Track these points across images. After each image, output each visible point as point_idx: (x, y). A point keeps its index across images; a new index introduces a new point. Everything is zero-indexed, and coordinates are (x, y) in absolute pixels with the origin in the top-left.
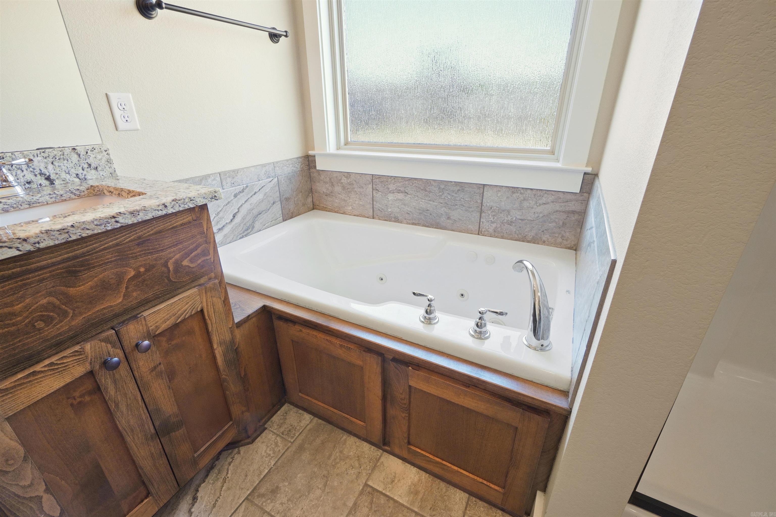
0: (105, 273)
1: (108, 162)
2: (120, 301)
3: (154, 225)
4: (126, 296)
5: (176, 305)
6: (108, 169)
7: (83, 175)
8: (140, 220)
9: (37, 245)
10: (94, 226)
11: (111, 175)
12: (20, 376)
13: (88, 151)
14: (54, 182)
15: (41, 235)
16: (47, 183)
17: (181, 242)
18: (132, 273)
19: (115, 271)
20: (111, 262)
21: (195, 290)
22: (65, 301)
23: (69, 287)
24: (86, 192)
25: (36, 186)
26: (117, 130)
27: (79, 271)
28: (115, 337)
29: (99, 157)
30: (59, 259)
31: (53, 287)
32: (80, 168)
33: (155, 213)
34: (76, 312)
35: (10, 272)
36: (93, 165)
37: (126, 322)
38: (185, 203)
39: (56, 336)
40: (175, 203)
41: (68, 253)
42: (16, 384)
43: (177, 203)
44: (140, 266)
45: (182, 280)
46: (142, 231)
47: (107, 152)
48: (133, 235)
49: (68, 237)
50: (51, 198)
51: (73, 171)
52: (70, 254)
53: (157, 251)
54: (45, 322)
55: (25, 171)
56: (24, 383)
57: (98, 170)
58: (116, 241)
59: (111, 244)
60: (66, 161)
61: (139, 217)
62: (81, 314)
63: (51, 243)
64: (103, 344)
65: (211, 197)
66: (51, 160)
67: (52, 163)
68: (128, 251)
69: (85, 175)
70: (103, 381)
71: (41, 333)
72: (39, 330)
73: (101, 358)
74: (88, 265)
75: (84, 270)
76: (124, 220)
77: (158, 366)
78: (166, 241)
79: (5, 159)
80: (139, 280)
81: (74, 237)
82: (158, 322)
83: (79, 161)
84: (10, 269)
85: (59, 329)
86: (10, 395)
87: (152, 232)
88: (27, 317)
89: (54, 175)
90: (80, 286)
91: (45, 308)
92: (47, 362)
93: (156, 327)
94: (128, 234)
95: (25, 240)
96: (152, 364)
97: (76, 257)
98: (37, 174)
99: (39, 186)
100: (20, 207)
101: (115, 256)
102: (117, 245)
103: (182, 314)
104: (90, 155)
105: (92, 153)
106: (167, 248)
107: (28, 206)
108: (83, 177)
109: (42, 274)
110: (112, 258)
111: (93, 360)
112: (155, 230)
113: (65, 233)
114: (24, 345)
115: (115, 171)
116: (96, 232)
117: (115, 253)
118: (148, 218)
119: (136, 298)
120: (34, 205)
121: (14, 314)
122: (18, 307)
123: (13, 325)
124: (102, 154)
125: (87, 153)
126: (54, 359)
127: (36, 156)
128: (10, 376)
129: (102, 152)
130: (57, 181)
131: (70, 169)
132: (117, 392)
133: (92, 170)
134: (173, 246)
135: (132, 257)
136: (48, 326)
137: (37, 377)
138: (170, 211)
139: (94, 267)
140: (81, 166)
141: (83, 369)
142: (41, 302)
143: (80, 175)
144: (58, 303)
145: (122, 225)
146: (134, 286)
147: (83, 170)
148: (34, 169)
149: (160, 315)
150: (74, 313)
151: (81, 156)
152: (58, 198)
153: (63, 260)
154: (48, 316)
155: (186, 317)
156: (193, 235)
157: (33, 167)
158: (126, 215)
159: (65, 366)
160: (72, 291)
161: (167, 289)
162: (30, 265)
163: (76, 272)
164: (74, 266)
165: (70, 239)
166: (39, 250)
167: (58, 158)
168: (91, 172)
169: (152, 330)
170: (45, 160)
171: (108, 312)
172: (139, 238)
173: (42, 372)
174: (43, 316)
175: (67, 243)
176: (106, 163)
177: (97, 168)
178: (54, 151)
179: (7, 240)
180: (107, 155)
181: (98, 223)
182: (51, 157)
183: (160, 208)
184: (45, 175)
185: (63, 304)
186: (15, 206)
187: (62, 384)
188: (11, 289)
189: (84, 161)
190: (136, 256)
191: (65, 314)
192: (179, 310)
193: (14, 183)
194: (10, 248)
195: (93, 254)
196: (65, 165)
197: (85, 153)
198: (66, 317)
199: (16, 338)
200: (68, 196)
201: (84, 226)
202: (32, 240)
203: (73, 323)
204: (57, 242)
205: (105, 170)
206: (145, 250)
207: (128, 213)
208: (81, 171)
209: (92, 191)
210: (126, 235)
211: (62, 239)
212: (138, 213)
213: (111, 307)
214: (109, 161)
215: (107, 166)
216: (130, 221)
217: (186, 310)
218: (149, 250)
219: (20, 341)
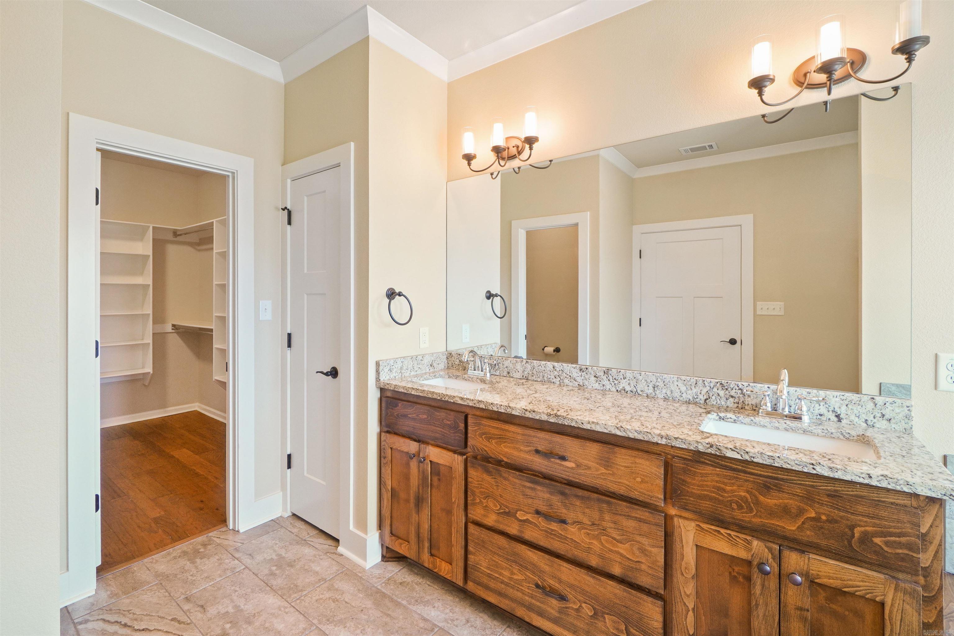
0: (790, 501)
1: (906, 417)
2: (793, 529)
3: (856, 489)
4: (800, 528)
5: (849, 573)
6: (904, 424)
7: (873, 422)
8: (837, 477)
9: (752, 459)
10: (794, 464)
11: (904, 430)
12: (713, 527)
13: (887, 403)
14: (842, 420)
15: (757, 454)
16: (836, 419)
17: (879, 518)
18: (813, 515)
19: (799, 504)
20: (798, 496)
21: (882, 576)
22: (755, 502)
23: (761, 495)
24: (855, 438)
25: (825, 419)
26: (936, 389)
27: (772, 489)
28: (777, 553)
29: (897, 410)
30: (766, 474)
31: (752, 489)
32: (872, 416)
33: (856, 478)
34: (758, 514)
35: (736, 466)
36: (887, 417)
37: (793, 550)
38: (897, 484)
39: (740, 520)
40: (884, 478)
41: (772, 473)
42: (709, 530)
43: (887, 479)
44: (824, 514)
45: (866, 554)
46: (841, 487)
47: (909, 408)
48: (831, 486)
49: (773, 462)
50: (823, 432)
51: (864, 417)
52: (774, 475)
53: (846, 511)
54: (738, 507)
55: (822, 406)
56: (711, 533)
57: (891, 422)
58: (812, 483)
59: (807, 483)
60: (860, 407)
61: (836, 474)
62: (760, 517)
63: (761, 462)
64: (766, 550)
65: (944, 493)
66: (846, 402)
67: (847, 405)
68: (816, 495)
69: (874, 423)
70: (755, 576)
71: (733, 512)
72: (733, 509)
73: (760, 559)
74: (780, 488)
75: (775, 490)
76: (821, 470)
77: (805, 610)
78: (860, 507)
79: (811, 394)
80: (817, 524)
81: (776, 465)
82: (820, 572)
83: (873, 409)
84: (736, 465)
85: (743, 517)
86: (703, 534)
87: (851, 493)
88: (730, 497)
89: (845, 415)
90: (768, 498)
91: (743, 498)
92: (729, 532)
93: (818, 575)
94: (826, 483)
95: (747, 453)
96: (800, 603)
97: (776, 479)
98: (830, 410)
99: (828, 420)
100: (797, 431)
101: (803, 493)
102: (813, 486)
103: (853, 587)
104: (888, 407)
105: (890, 405)
106: (858, 514)
107: (803, 432)
108: (872, 424)
109: (749, 477)
110: (800, 493)
111: (755, 555)
112: (855, 493)
113: (772, 459)
114: (721, 511)
115: (911, 428)
116: (794, 468)
117: (804, 491)
118: (845, 478)
119: (808, 536)
120: (807, 433)
121: (724, 490)
122: (728, 488)
123: (722, 496)
124: (902, 409)
125: (885, 404)
126: (732, 533)
127: (835, 397)
128: (710, 524)
129: (902, 407)
130: (845, 420)
131: (861, 413)
132: (761, 595)
133: (884, 421)
134: (867, 516)
135: (819, 503)
136: (739, 510)
137: (719, 535)
138: (874, 483)
139: (783, 492)
140: (874, 415)
141: (746, 556)
142: (741, 493)
143: (870, 421)
144: (750, 500)
145: (818, 473)
146: (810, 526)
147: (874, 417)
148: (829, 406)
149: (826, 568)
150: (756, 514)
151: (877, 406)
152: (829, 434)
153: (768, 476)
154: (741, 504)
155: (857, 593)
156: (900, 520)
157: (829, 404)
158: (824, 468)
159: (736, 543)
160: (761, 498)
161: (844, 551)
162: (748, 468)
163: (769, 487)
164: (770, 483)
165: (773, 465)
166: (753, 462)
167: (853, 403)
168: (882, 422)
169: (812, 574)
170: (842, 402)
171: (780, 530)
172: (836, 491)
173: (723, 535)
174: (738, 502)
175: (771, 466)
176: (903, 418)
177: (890, 420)
178: (852, 397)
179: (738, 448)
180: (907, 411)
181: (798, 463)
182: (847, 400)
183: (863, 476)
184: (837, 413)
185: (752, 503)
186: (794, 429)
187: (730, 553)
188: (730, 476)
189: (879, 411)
190: (822, 504)
191: (751, 510)
192: (851, 580)
193: (805, 413)
194: (738, 453)
195: (787, 482)
196: (857, 409)
197: (883, 404)
198: (751, 512)
199: (719, 504)
200: (837, 436)
201: (786, 460)
202: (751, 455)
203: (753, 520)
204: (764, 463)
205: (899, 424)
206: (833, 504)
207: (827, 467)
208: (872, 418)
209: (862, 439)
210: (824, 483)
211: (768, 462)
212: (836, 470)
213: (784, 528)
214: (908, 417)
215: (903, 421)
216: (826, 473)
217: (859, 587)
218: (837, 505)
219: (720, 508)
